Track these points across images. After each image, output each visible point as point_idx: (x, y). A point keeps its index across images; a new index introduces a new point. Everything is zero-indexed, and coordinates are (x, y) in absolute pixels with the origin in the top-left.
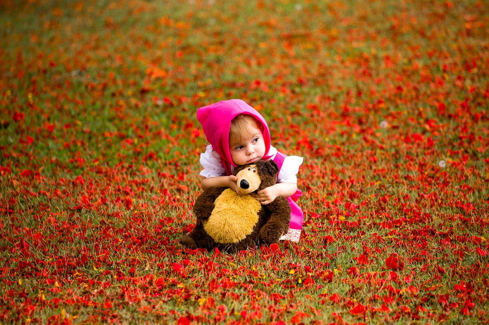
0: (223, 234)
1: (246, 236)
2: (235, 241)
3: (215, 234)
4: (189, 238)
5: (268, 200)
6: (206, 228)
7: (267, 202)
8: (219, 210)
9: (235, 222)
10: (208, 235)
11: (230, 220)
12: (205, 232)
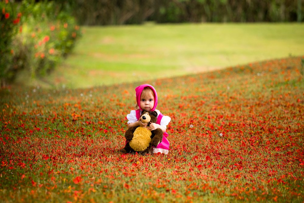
0: (138, 147)
1: (147, 147)
2: (143, 150)
3: (135, 148)
4: (124, 149)
5: (154, 128)
6: (130, 145)
7: (153, 129)
8: (135, 137)
9: (142, 142)
10: (132, 148)
11: (140, 142)
12: (130, 147)
